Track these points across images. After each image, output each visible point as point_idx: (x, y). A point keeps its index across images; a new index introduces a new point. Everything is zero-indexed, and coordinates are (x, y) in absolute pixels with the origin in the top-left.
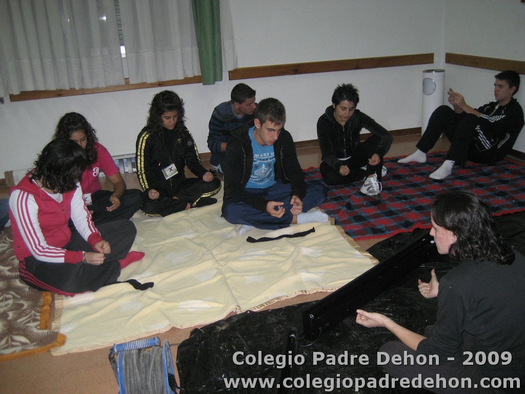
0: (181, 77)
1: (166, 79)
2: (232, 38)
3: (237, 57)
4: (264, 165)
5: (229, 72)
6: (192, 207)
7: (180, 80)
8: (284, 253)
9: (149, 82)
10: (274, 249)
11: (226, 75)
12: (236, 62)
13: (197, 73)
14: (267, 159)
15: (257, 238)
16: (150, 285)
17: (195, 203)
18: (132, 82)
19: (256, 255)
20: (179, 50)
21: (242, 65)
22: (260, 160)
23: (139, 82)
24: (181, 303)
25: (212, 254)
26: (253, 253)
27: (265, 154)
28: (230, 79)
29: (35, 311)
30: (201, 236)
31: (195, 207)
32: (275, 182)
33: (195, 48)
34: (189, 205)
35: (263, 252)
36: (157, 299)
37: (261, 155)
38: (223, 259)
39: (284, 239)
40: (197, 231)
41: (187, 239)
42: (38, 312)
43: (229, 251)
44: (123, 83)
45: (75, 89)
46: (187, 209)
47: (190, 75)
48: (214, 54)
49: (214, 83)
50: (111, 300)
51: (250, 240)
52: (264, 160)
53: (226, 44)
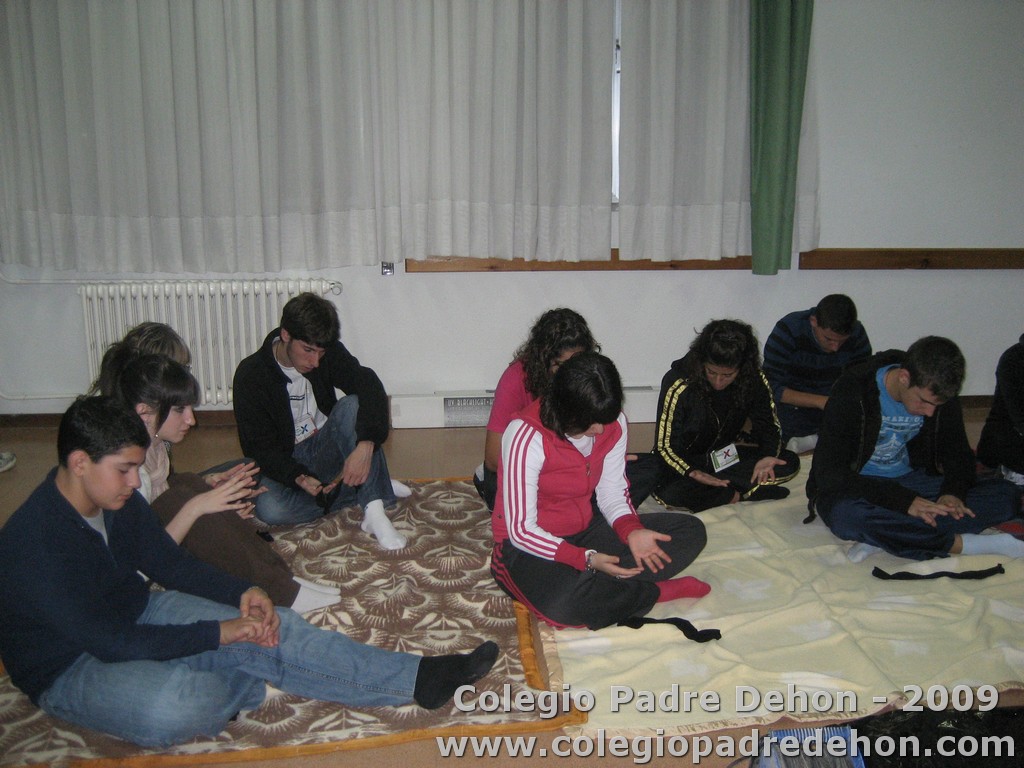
0: (715, 257)
1: (686, 257)
2: (816, 192)
3: (819, 229)
4: (894, 436)
5: (801, 254)
6: (742, 499)
7: (714, 262)
8: (953, 605)
9: (655, 259)
10: (930, 596)
11: (795, 260)
12: (816, 237)
13: (744, 250)
14: (903, 428)
15: (891, 572)
16: (714, 635)
17: (750, 493)
18: (623, 256)
19: (897, 603)
20: (717, 207)
21: (827, 242)
22: (891, 426)
23: (636, 257)
24: (784, 675)
25: (814, 590)
26: (893, 599)
27: (901, 419)
28: (800, 268)
29: (509, 653)
30: (778, 555)
31: (750, 499)
32: (910, 470)
33: (746, 207)
34: (737, 495)
35: (909, 599)
36: (738, 663)
37: (894, 419)
38: (841, 604)
39: (944, 580)
40: (766, 546)
41: (754, 558)
42: (514, 656)
43: (842, 589)
44: (608, 257)
45: (523, 259)
46: (734, 503)
47: (731, 254)
48: (782, 218)
49: (776, 273)
50: (647, 654)
51: (879, 574)
52: (896, 428)
53: (804, 202)
